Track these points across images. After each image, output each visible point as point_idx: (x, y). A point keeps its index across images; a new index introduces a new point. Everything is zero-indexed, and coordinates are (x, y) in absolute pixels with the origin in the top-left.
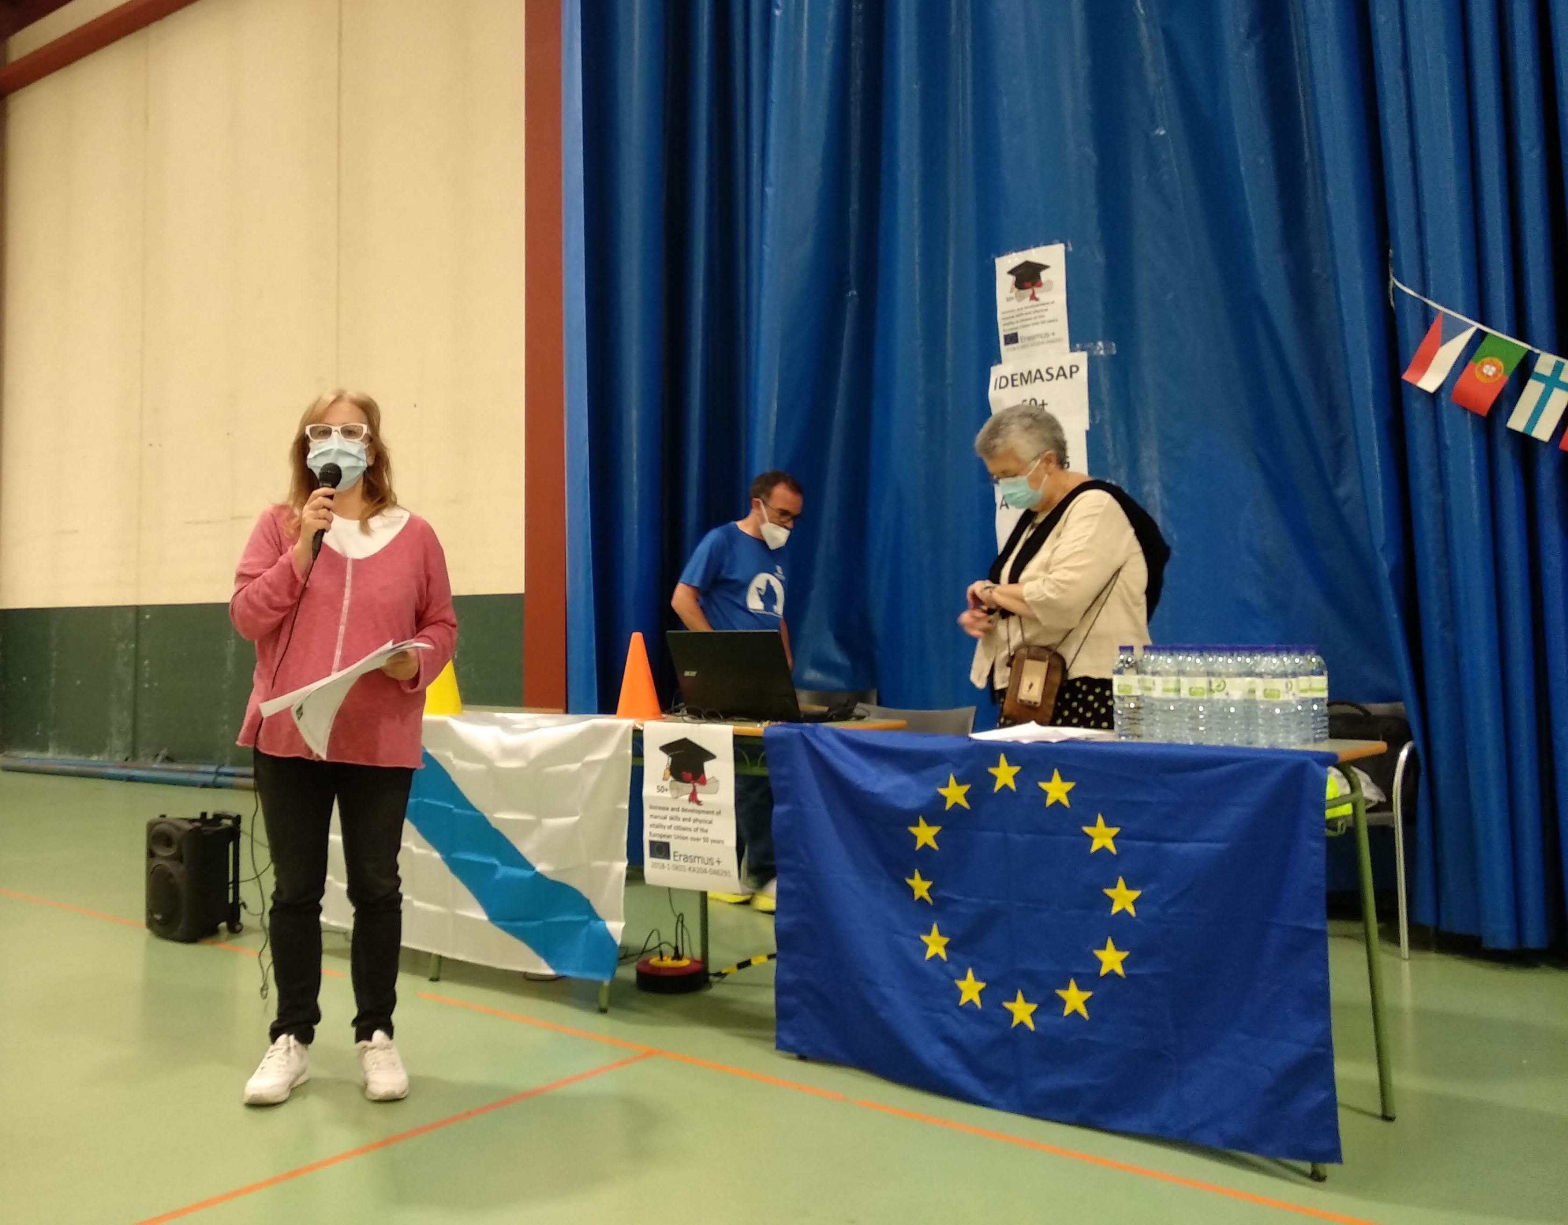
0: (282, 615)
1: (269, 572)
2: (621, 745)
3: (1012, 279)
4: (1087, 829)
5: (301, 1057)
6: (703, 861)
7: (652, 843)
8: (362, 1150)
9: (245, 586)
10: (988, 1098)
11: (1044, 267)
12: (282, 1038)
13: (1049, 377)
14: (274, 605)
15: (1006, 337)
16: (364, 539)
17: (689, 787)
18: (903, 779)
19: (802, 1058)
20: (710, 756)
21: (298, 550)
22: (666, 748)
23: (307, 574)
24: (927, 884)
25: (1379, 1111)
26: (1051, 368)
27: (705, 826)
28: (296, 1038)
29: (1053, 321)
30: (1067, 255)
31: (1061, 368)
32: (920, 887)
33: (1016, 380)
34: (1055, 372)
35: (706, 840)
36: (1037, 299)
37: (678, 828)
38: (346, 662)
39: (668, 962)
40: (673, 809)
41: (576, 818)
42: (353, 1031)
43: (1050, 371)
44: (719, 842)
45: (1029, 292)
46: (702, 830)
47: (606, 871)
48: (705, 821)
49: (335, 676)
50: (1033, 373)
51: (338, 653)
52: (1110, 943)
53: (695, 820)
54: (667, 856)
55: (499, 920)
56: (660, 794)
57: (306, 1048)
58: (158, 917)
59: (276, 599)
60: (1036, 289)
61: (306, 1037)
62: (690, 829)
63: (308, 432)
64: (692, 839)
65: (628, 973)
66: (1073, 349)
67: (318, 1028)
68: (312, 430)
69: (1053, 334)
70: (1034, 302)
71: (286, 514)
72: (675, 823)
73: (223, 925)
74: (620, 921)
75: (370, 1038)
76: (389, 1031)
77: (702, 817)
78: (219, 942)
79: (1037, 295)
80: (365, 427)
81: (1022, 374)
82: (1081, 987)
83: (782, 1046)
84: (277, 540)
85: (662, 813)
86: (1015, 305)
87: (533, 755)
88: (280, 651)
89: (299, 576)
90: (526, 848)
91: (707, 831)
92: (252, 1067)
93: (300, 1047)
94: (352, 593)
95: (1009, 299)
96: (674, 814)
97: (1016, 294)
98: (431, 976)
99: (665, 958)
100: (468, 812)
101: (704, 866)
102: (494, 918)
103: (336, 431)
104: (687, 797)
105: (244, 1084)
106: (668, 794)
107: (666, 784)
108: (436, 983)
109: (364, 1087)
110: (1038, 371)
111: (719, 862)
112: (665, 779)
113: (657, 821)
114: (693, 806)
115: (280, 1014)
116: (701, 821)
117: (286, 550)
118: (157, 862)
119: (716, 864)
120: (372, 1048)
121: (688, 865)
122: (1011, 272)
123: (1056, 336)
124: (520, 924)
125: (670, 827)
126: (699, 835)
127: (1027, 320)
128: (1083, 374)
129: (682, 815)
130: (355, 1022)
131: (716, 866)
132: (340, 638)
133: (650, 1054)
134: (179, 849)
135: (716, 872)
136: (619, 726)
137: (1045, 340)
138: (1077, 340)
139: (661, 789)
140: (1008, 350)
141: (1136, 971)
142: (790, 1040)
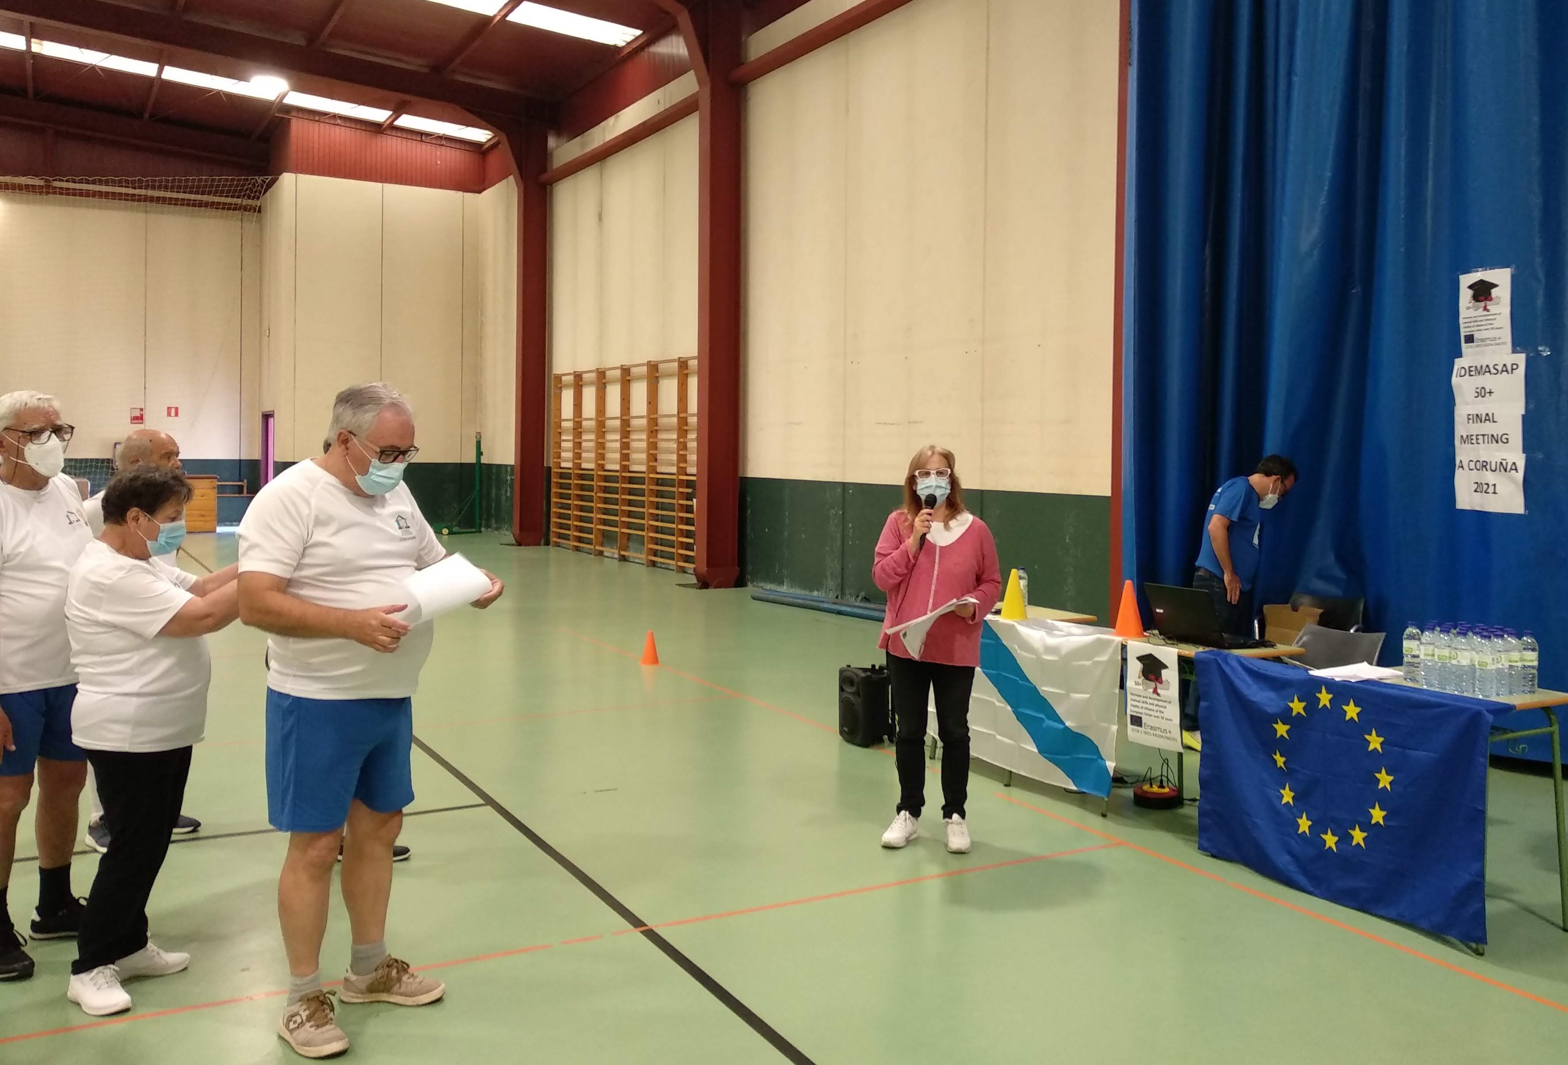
0: (901, 579)
1: (895, 553)
2: (1115, 651)
3: (1470, 293)
4: (1367, 737)
5: (913, 825)
6: (1161, 731)
7: (1132, 716)
8: (939, 876)
9: (881, 561)
10: (1311, 889)
11: (1495, 286)
12: (903, 812)
13: (1495, 372)
14: (897, 573)
15: (1466, 336)
16: (946, 533)
17: (1153, 684)
18: (1272, 695)
19: (1213, 856)
20: (1166, 667)
21: (911, 542)
22: (1140, 659)
23: (916, 558)
24: (1283, 759)
25: (1562, 925)
26: (1497, 365)
27: (1161, 709)
28: (910, 813)
29: (1500, 328)
30: (1512, 276)
31: (1505, 365)
32: (1280, 760)
33: (1472, 371)
34: (1500, 368)
35: (1162, 718)
36: (1488, 311)
37: (1146, 708)
38: (935, 608)
39: (1155, 789)
40: (1144, 697)
41: (1088, 696)
42: (942, 812)
43: (1496, 367)
44: (1170, 720)
45: (1482, 304)
46: (1161, 712)
47: (1108, 729)
48: (1162, 707)
49: (929, 615)
50: (1484, 367)
51: (931, 601)
52: (1377, 806)
53: (1157, 705)
54: (1140, 725)
55: (1045, 753)
56: (1136, 687)
57: (917, 820)
58: (846, 729)
59: (899, 570)
60: (1488, 303)
61: (916, 812)
62: (1153, 710)
63: (917, 473)
64: (1155, 717)
65: (1129, 793)
66: (1514, 351)
67: (923, 809)
68: (919, 473)
69: (1499, 338)
70: (1486, 313)
71: (903, 519)
72: (1145, 705)
73: (886, 737)
74: (1113, 762)
75: (950, 817)
76: (963, 815)
77: (1160, 703)
78: (883, 748)
79: (1488, 307)
80: (949, 470)
81: (1476, 367)
82: (1362, 830)
83: (1201, 848)
84: (898, 534)
85: (1138, 698)
86: (1472, 313)
87: (1063, 652)
88: (900, 597)
89: (911, 557)
90: (1060, 710)
91: (1163, 713)
92: (886, 825)
93: (912, 818)
94: (939, 567)
95: (1468, 308)
96: (1145, 700)
97: (1473, 304)
98: (1005, 783)
99: (1154, 786)
100: (1026, 683)
101: (1161, 734)
102: (1040, 752)
103: (934, 473)
104: (1151, 690)
105: (882, 835)
106: (1141, 687)
107: (1140, 681)
108: (1006, 788)
109: (946, 845)
110: (1487, 366)
111: (1170, 732)
112: (1139, 678)
113: (1135, 703)
114: (1155, 696)
115: (902, 799)
116: (1159, 706)
117: (904, 542)
118: (845, 695)
119: (1168, 733)
120: (951, 823)
121: (1152, 732)
122: (1470, 287)
123: (1502, 341)
124: (1056, 757)
125: (1142, 708)
126: (1158, 714)
127: (1480, 326)
128: (1521, 370)
129: (1148, 701)
130: (943, 808)
131: (1168, 735)
132: (932, 592)
133: (1120, 844)
134: (858, 688)
135: (1168, 738)
136: (1113, 641)
137: (1492, 342)
138: (1517, 345)
139: (1137, 684)
140: (1467, 348)
141: (1390, 823)
142: (1206, 845)
